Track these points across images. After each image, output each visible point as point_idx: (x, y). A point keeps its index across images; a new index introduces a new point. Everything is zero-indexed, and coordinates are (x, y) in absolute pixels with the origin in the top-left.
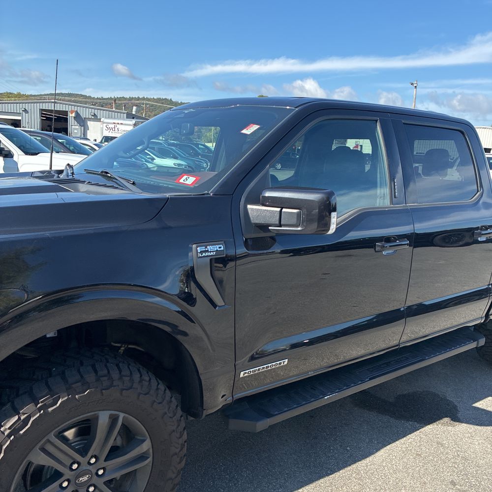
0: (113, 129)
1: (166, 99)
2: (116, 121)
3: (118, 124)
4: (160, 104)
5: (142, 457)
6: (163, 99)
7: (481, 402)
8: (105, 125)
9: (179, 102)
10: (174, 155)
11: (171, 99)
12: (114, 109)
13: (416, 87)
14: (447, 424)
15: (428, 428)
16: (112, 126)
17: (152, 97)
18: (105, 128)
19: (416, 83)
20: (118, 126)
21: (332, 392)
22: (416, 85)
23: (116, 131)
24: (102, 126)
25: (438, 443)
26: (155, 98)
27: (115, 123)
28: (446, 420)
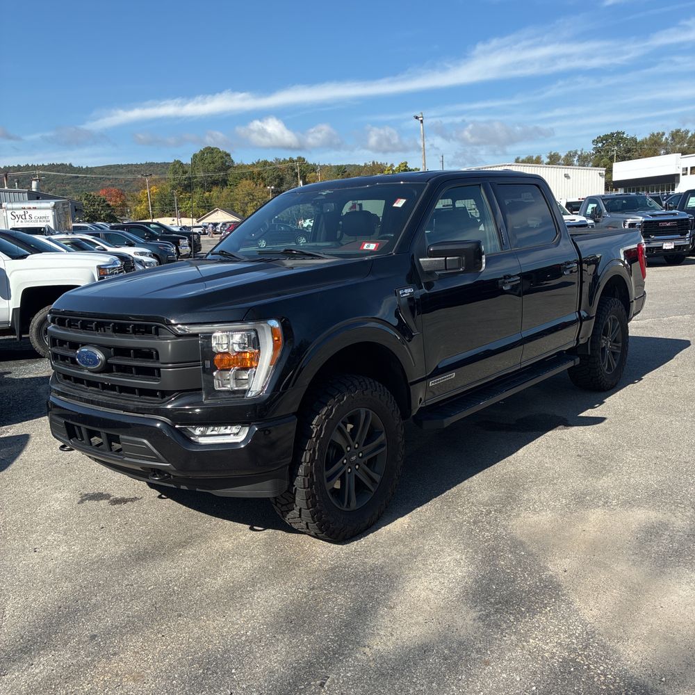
0: (23, 217)
1: (63, 164)
2: (26, 205)
3: (30, 208)
4: (55, 173)
5: (381, 446)
6: (58, 165)
7: (584, 413)
8: (9, 212)
9: (84, 167)
10: (128, 241)
11: (70, 164)
12: (6, 188)
13: (422, 121)
14: (562, 429)
15: (549, 433)
16: (22, 212)
17: (40, 164)
18: (10, 216)
19: (421, 116)
20: (30, 212)
21: (484, 400)
22: (421, 119)
23: (28, 219)
24: (5, 214)
25: (560, 439)
26: (46, 164)
27: (24, 208)
28: (561, 427)
